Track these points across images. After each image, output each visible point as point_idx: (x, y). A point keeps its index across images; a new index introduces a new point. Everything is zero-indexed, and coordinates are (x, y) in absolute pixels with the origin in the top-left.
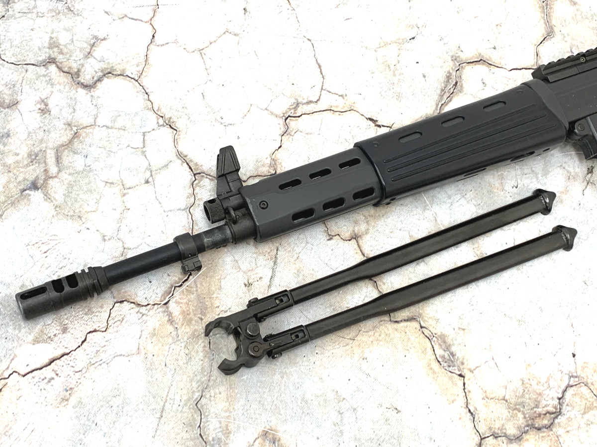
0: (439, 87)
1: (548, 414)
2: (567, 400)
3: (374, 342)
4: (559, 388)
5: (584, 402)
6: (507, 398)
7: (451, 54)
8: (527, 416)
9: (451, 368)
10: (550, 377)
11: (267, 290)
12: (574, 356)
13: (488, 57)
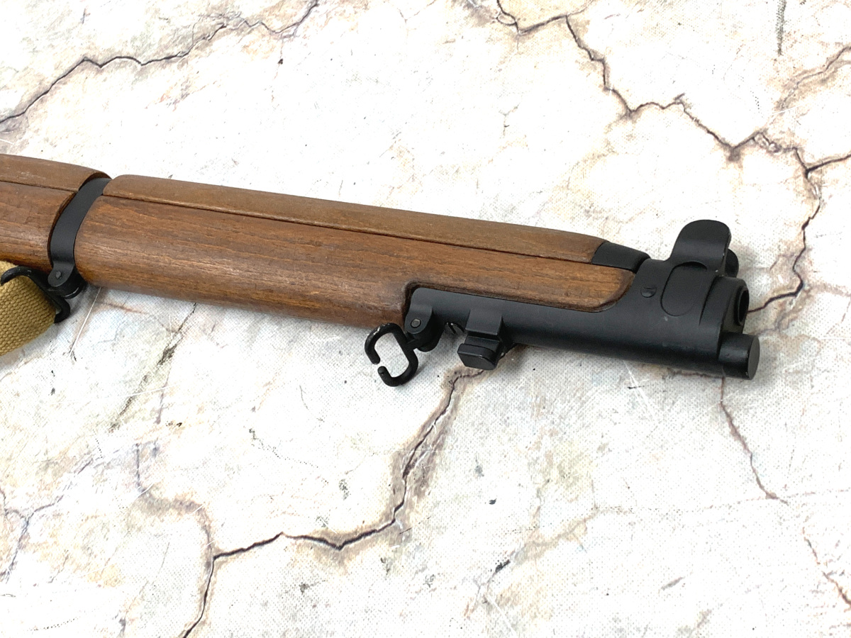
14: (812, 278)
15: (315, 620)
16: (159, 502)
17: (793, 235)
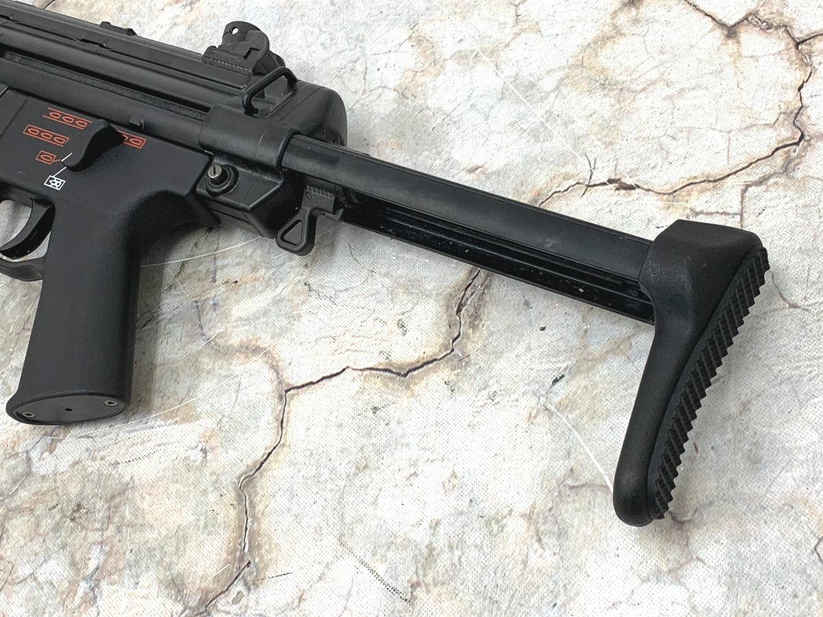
14: (810, 130)
15: (390, 435)
16: (226, 348)
17: (791, 95)
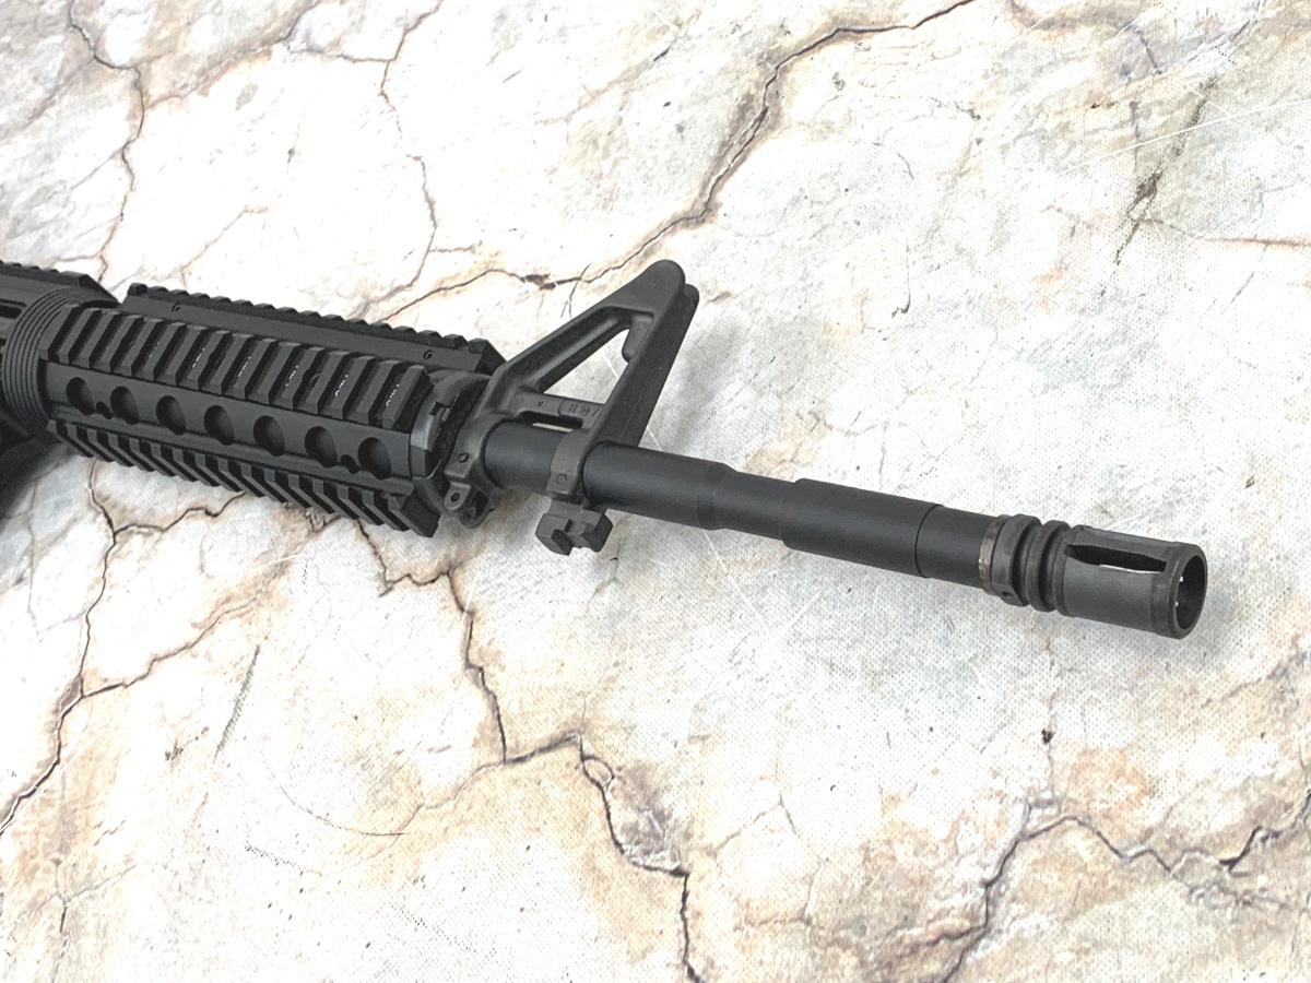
0: (716, 140)
1: (942, 942)
2: (1013, 885)
3: (453, 830)
4: (991, 852)
5: (1072, 880)
6: (810, 911)
7: (757, 51)
8: (871, 957)
9: (652, 856)
10: (962, 823)
11: (212, 759)
12: (1047, 737)
13: (856, 18)
